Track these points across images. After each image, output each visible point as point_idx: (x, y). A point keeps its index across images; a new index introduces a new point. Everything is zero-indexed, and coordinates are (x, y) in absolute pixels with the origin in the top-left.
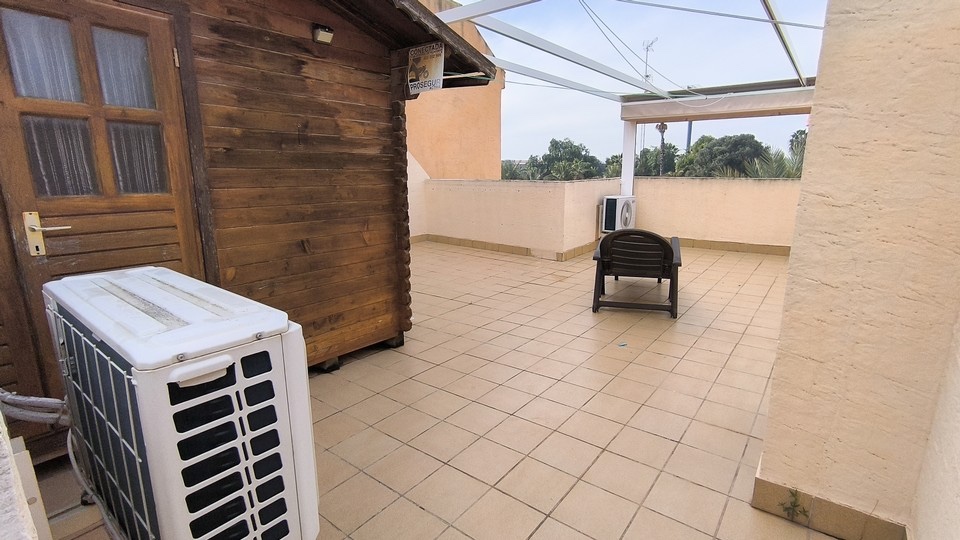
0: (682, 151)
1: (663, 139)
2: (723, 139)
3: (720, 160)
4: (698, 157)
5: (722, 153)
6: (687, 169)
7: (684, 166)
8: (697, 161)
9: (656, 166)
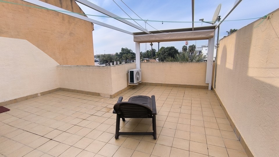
0: (157, 51)
1: (152, 48)
2: (167, 48)
3: (167, 53)
4: (161, 52)
5: (167, 51)
6: (159, 56)
7: (158, 55)
8: (161, 54)
9: (151, 55)
